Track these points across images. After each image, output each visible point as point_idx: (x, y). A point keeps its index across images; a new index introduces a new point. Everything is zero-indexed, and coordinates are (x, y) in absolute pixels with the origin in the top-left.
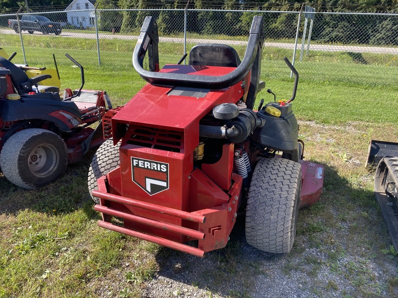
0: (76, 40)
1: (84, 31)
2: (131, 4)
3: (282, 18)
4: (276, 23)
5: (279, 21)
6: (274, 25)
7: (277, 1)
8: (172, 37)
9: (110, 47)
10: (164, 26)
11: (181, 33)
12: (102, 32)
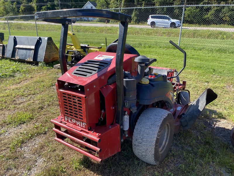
0: (90, 27)
1: (90, 22)
2: (117, 6)
3: (212, 12)
4: (208, 15)
5: (210, 13)
6: (206, 16)
7: (209, 1)
8: (140, 25)
9: (110, 31)
10: (135, 18)
11: (145, 23)
12: (99, 22)
